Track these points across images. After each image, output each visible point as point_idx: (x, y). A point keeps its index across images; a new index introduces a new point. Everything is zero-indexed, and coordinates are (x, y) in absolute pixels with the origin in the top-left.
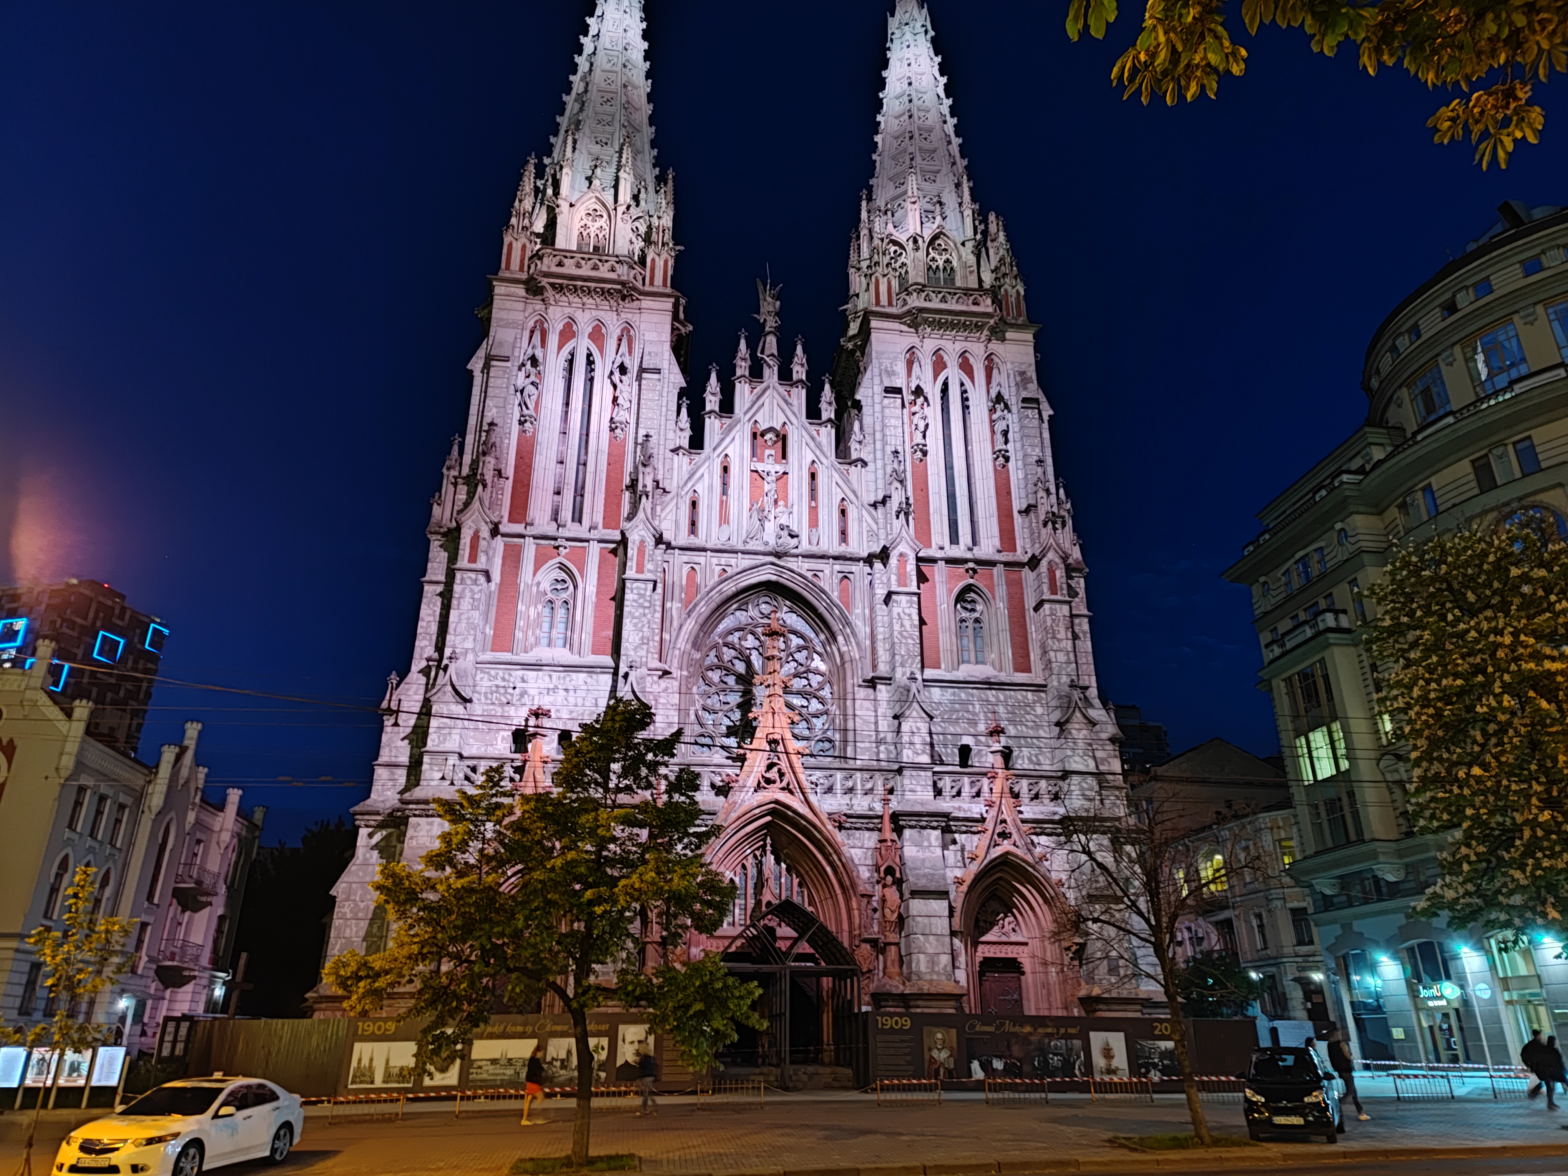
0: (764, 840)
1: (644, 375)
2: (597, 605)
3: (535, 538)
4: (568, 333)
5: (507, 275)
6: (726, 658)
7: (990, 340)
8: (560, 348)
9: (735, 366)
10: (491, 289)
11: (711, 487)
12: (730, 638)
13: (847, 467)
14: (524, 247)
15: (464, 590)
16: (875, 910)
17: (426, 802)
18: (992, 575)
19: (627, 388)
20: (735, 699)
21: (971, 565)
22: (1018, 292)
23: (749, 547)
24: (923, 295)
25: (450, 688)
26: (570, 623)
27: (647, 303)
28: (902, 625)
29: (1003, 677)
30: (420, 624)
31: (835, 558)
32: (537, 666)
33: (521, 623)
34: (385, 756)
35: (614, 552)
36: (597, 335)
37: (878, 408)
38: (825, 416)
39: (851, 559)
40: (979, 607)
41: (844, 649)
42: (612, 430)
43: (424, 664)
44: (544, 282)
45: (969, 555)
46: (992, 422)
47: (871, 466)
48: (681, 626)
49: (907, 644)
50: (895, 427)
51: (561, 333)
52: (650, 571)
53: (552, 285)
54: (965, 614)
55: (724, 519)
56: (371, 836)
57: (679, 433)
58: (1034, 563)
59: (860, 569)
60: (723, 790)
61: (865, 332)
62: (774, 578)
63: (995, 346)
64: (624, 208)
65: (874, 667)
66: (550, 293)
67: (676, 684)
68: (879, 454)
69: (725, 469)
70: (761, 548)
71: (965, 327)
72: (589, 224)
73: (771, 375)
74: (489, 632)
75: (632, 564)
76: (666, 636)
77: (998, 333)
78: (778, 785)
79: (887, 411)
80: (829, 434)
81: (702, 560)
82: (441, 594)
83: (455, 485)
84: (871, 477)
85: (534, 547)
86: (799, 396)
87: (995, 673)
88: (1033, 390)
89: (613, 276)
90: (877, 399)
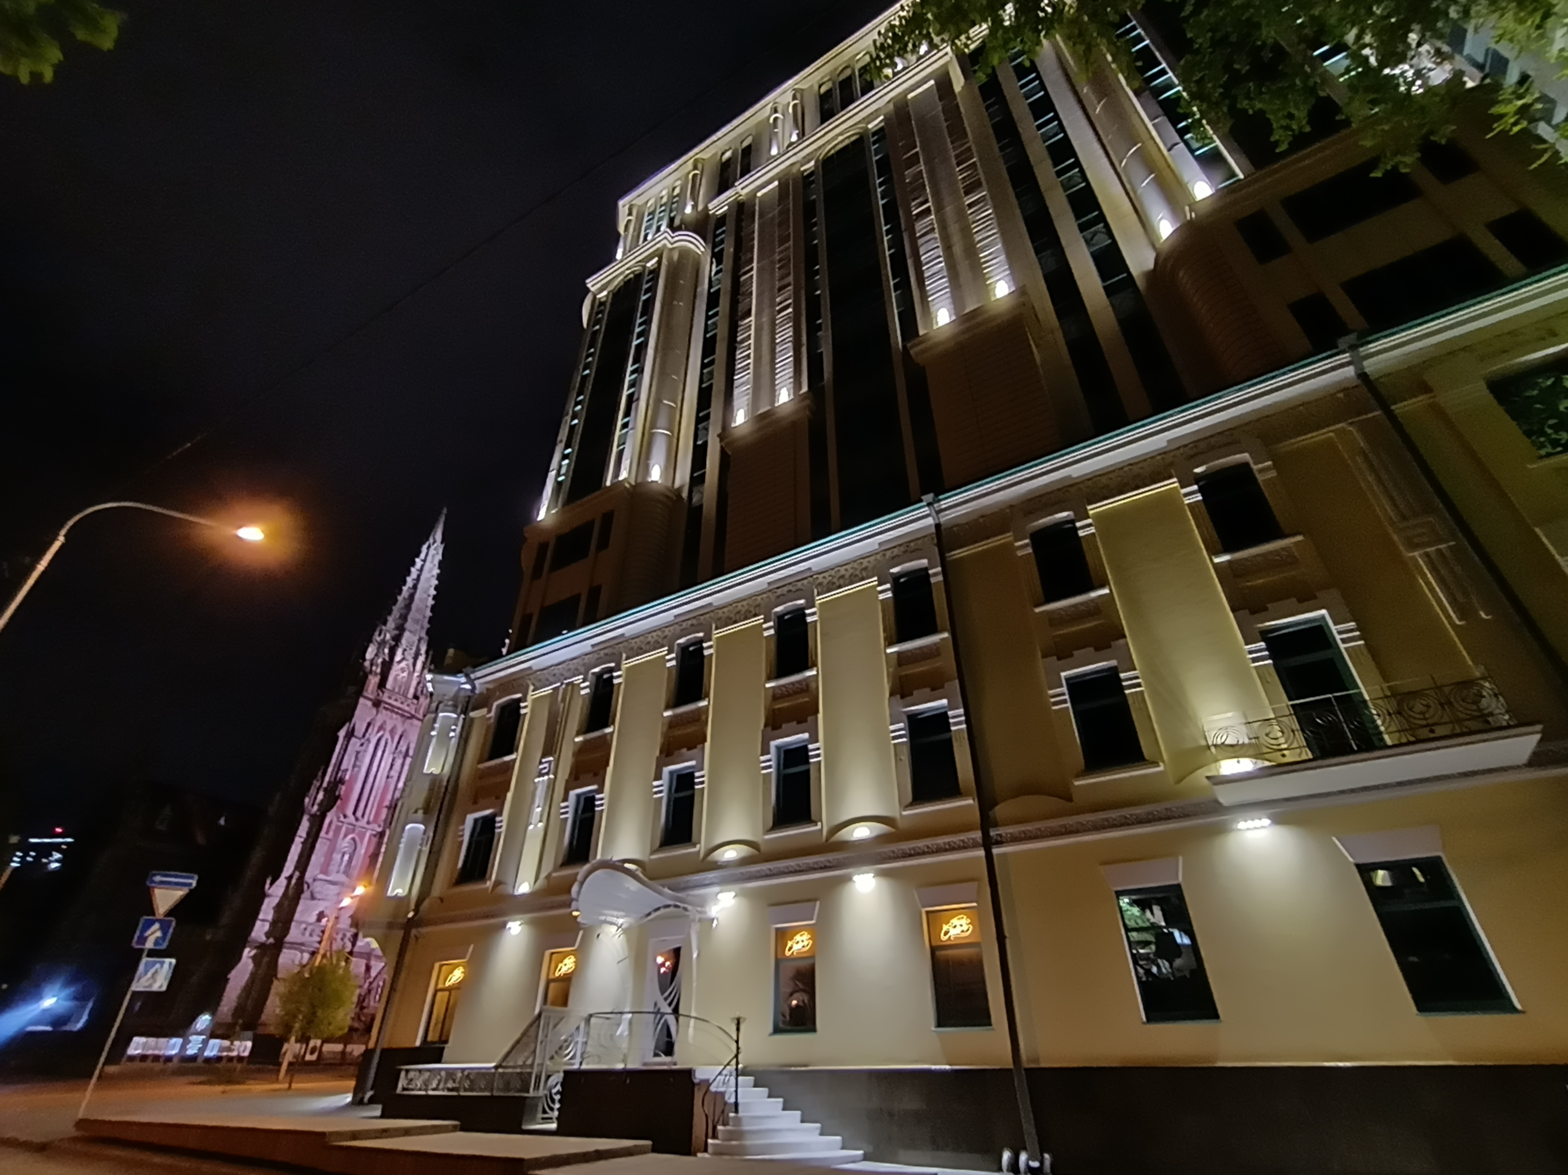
4: (382, 728)
5: (365, 694)
8: (377, 734)
10: (358, 699)
17: (293, 944)
30: (289, 853)
36: (392, 732)
51: (379, 726)
66: (380, 708)
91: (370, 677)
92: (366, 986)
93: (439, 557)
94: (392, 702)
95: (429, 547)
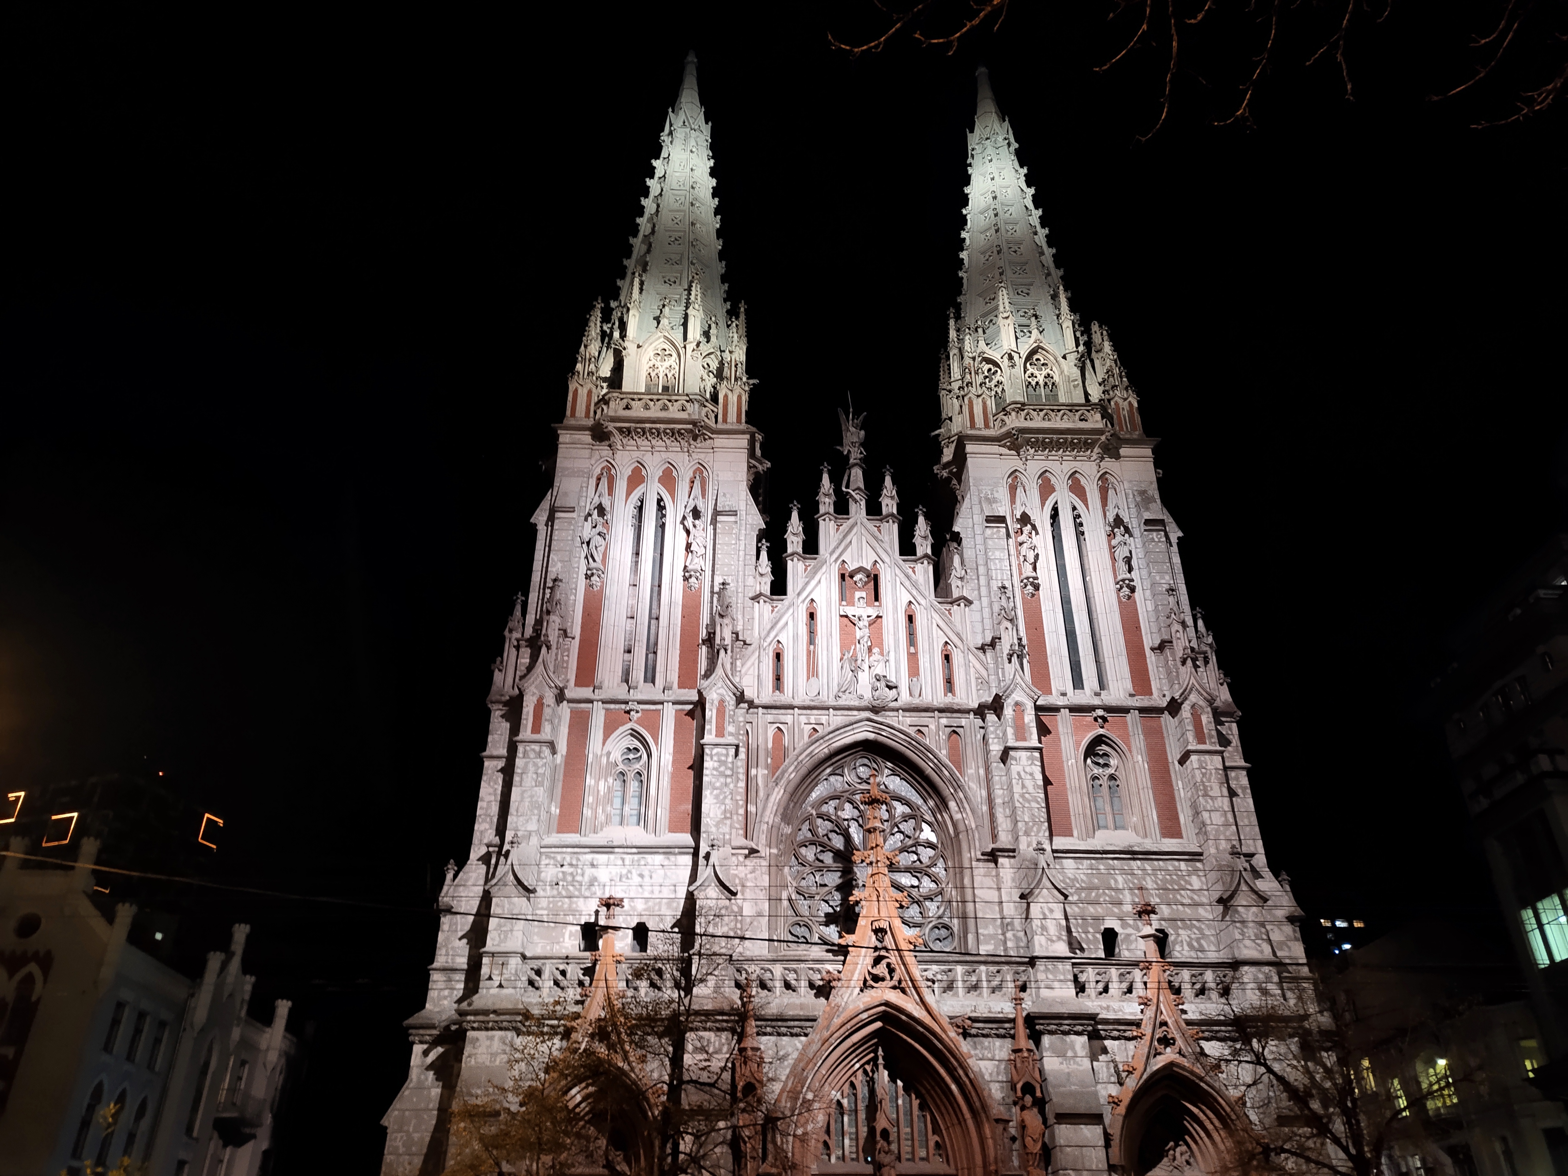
0: (875, 1051)
1: (719, 518)
2: (674, 776)
3: (604, 702)
4: (636, 478)
5: (571, 422)
6: (821, 832)
7: (1102, 459)
8: (628, 494)
9: (817, 503)
10: (557, 437)
11: (796, 637)
12: (824, 809)
13: (948, 607)
14: (590, 392)
15: (526, 764)
16: (1013, 1139)
17: (486, 1013)
18: (1126, 723)
19: (702, 534)
20: (833, 879)
21: (1100, 712)
22: (1130, 404)
23: (841, 702)
24: (1023, 414)
25: (512, 877)
26: (643, 797)
27: (720, 441)
28: (1023, 786)
29: (1149, 845)
30: (480, 804)
31: (941, 711)
32: (608, 849)
33: (590, 799)
34: (440, 960)
35: (691, 714)
36: (668, 479)
37: (979, 539)
38: (920, 552)
39: (959, 711)
40: (1113, 762)
41: (957, 816)
42: (686, 579)
43: (483, 850)
44: (611, 427)
45: (1096, 701)
46: (1112, 548)
47: (976, 603)
48: (768, 796)
49: (1031, 809)
50: (1001, 560)
51: (629, 478)
52: (731, 734)
53: (620, 430)
54: (1097, 771)
55: (812, 671)
56: (426, 1053)
57: (759, 578)
58: (1174, 707)
59: (970, 722)
60: (824, 990)
61: (960, 458)
62: (871, 736)
63: (1108, 464)
64: (694, 345)
65: (995, 837)
66: (617, 438)
67: (765, 863)
68: (984, 591)
69: (812, 616)
70: (856, 703)
71: (1073, 446)
72: (658, 364)
73: (858, 509)
74: (555, 810)
75: (711, 728)
76: (752, 808)
77: (1111, 450)
78: (888, 983)
79: (990, 542)
80: (926, 572)
81: (789, 719)
82: (502, 770)
83: (518, 648)
84: (977, 617)
85: (603, 712)
86: (891, 531)
87: (1139, 840)
88: (1157, 511)
89: (683, 415)
90: (978, 530)
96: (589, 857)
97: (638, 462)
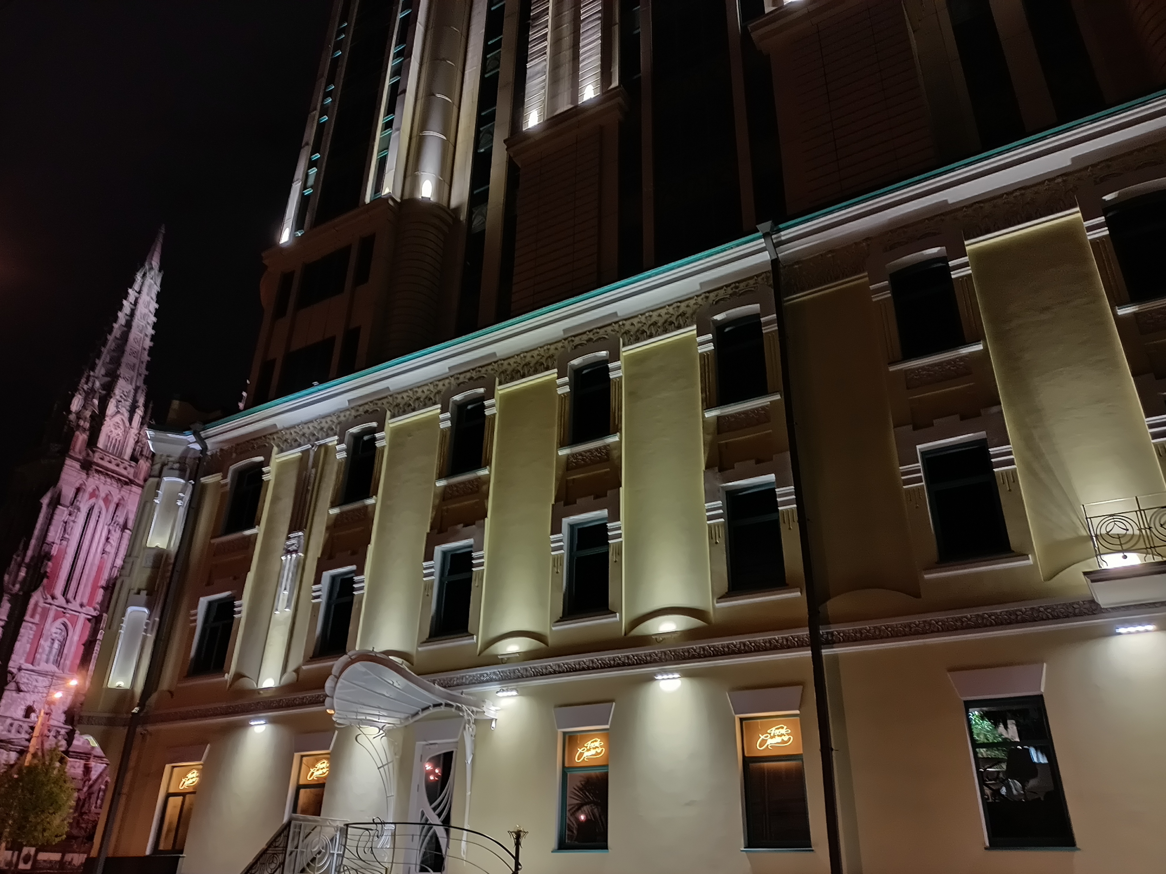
4: (93, 494)
5: (72, 454)
8: (88, 501)
10: (64, 460)
25: (14, 684)
27: (132, 488)
33: (40, 650)
35: (89, 620)
66: (92, 472)
85: (54, 611)
91: (77, 433)
92: (85, 789)
93: (156, 288)
94: (105, 463)
95: (144, 275)
96: (36, 677)
97: (97, 487)
